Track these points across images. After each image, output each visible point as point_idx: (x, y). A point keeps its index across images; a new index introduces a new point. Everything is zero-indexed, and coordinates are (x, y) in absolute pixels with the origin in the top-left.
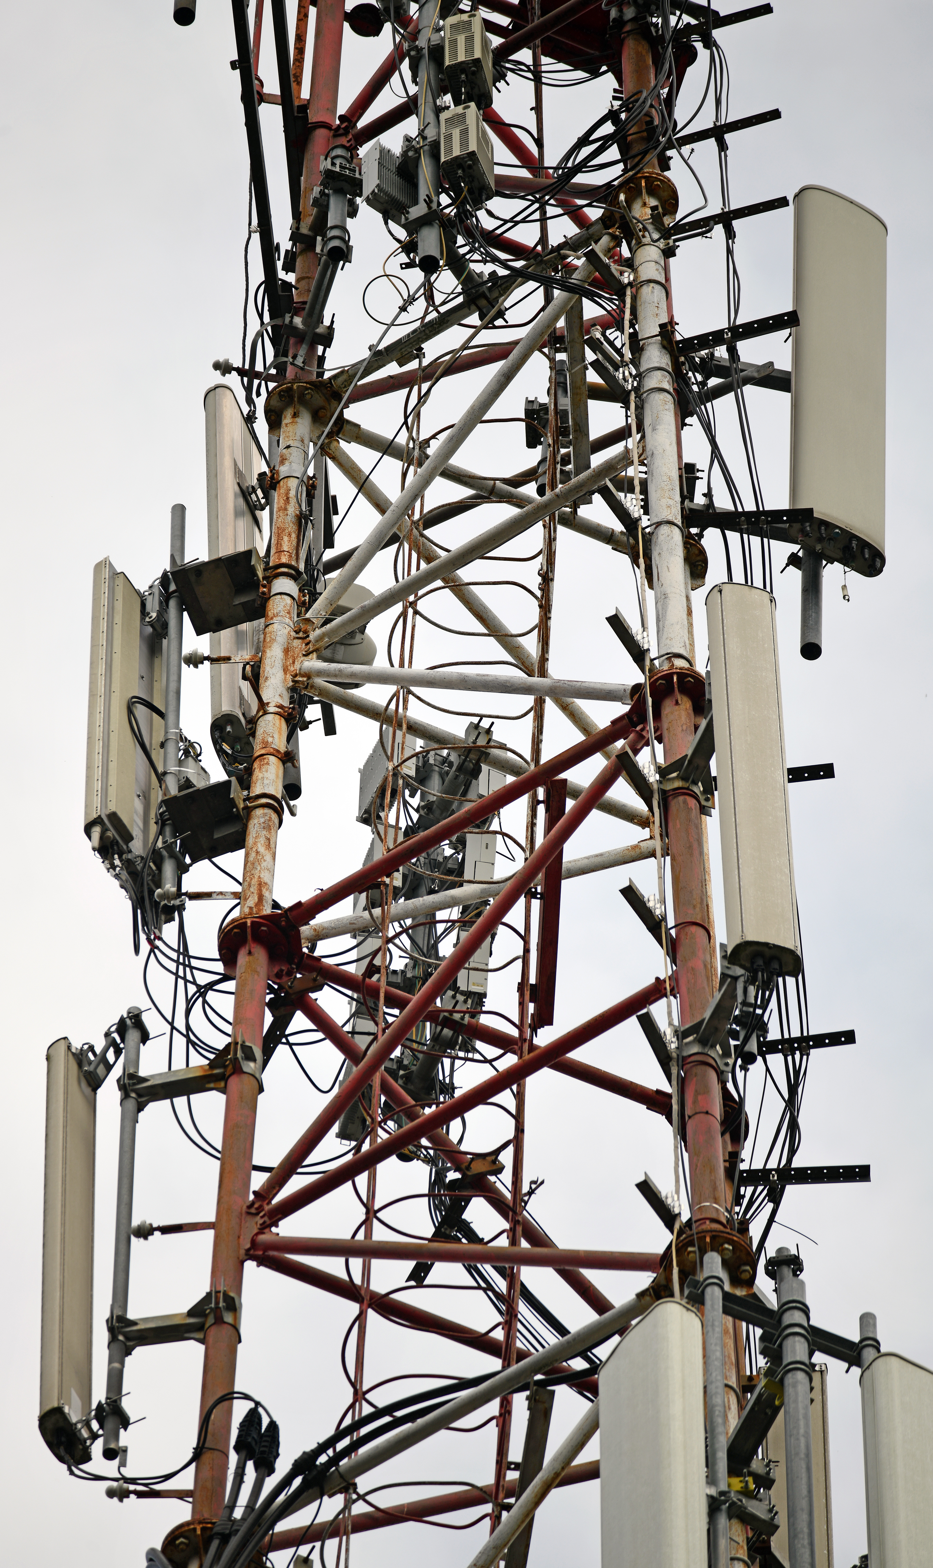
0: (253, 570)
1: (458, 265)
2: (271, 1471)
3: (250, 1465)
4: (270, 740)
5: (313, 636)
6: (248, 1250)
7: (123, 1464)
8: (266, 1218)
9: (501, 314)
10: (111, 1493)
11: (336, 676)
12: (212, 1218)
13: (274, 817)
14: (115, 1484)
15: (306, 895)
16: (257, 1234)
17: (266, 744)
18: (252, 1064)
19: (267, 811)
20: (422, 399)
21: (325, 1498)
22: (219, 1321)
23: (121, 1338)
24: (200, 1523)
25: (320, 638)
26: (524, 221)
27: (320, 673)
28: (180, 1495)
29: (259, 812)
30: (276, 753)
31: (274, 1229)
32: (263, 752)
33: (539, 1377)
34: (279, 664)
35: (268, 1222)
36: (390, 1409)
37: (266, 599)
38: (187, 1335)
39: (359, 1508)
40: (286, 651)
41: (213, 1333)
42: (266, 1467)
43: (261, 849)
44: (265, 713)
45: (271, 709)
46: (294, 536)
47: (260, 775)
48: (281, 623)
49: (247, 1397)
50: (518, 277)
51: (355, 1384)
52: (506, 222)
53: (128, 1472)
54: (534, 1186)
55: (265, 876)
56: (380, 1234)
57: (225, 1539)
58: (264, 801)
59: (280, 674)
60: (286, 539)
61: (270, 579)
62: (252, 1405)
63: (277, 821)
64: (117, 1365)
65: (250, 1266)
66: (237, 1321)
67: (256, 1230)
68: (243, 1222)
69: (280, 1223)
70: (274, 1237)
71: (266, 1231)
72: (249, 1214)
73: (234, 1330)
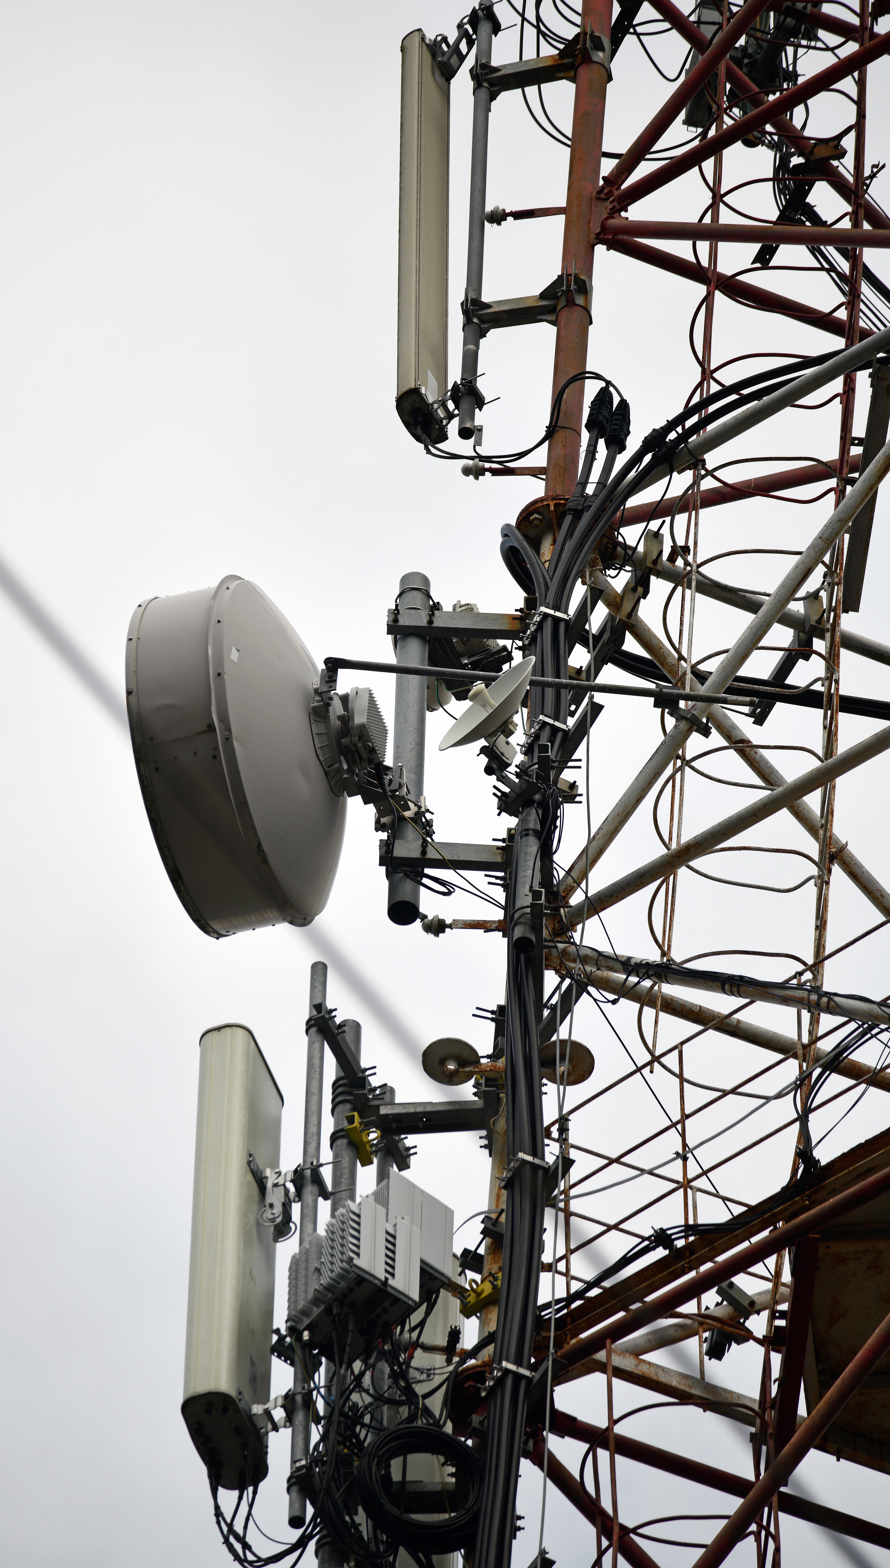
2: (622, 448)
3: (601, 443)
6: (598, 234)
7: (478, 443)
8: (615, 203)
10: (467, 471)
12: (563, 204)
14: (470, 462)
16: (607, 219)
18: (601, 54)
21: (675, 474)
22: (571, 303)
23: (475, 320)
24: (553, 499)
28: (534, 472)
31: (623, 214)
33: (881, 355)
35: (618, 207)
36: (736, 387)
38: (539, 317)
39: (708, 484)
41: (564, 315)
42: (617, 444)
49: (598, 377)
51: (703, 363)
53: (483, 451)
54: (875, 170)
56: (726, 217)
57: (577, 515)
62: (603, 384)
64: (472, 347)
65: (600, 250)
66: (588, 303)
67: (605, 215)
68: (593, 207)
69: (629, 208)
70: (623, 222)
71: (616, 215)
72: (598, 199)
73: (586, 312)
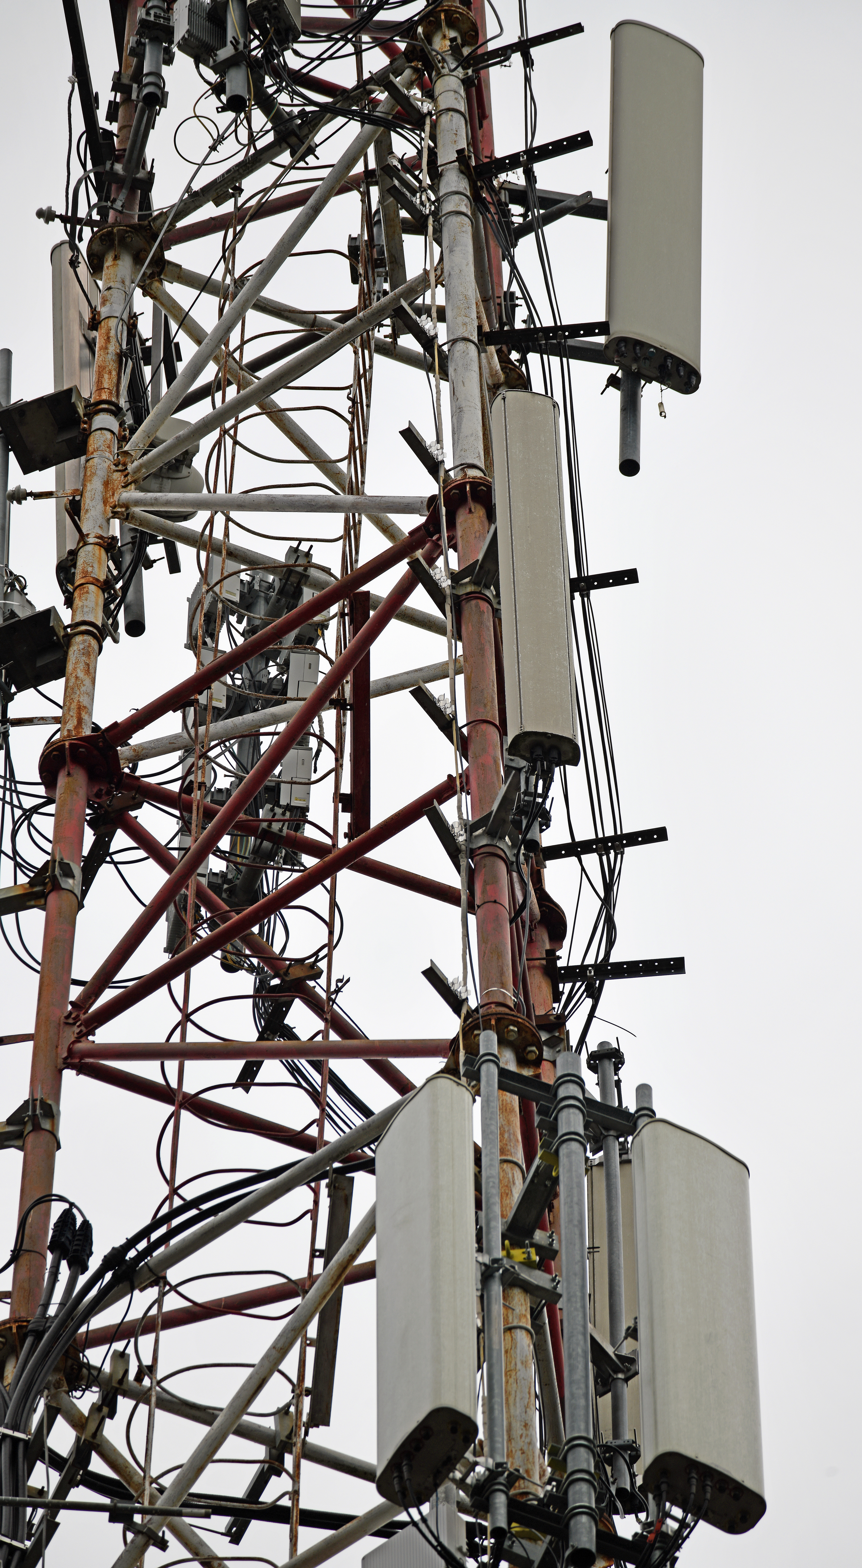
0: (74, 407)
1: (268, 105)
2: (85, 1266)
3: (65, 1264)
4: (90, 569)
5: (131, 467)
6: (65, 1059)
8: (83, 1027)
9: (311, 150)
11: (152, 505)
12: (31, 1030)
13: (94, 643)
15: (122, 715)
16: (74, 1043)
17: (85, 574)
18: (71, 881)
19: (86, 637)
20: (237, 237)
21: (137, 1292)
22: (37, 1127)
24: (17, 1321)
25: (138, 469)
26: (330, 57)
27: (137, 503)
29: (79, 639)
30: (95, 582)
31: (90, 1037)
32: (82, 581)
33: (339, 1165)
34: (99, 497)
35: (85, 1031)
36: (197, 1203)
37: (86, 435)
38: (7, 1143)
40: (106, 484)
41: (31, 1140)
42: (80, 1264)
43: (81, 674)
44: (85, 544)
45: (91, 540)
46: (114, 373)
47: (80, 604)
48: (101, 457)
49: (63, 1199)
50: (326, 113)
51: (170, 1180)
52: (313, 60)
54: (340, 985)
55: (84, 700)
57: (38, 1336)
58: (83, 628)
59: (100, 506)
60: (106, 376)
61: (90, 416)
62: (67, 1206)
63: (96, 647)
65: (68, 1074)
66: (55, 1127)
67: (73, 1039)
68: (61, 1032)
69: (97, 1031)
70: (92, 1045)
71: (83, 1039)
72: (67, 1024)
73: (52, 1136)
